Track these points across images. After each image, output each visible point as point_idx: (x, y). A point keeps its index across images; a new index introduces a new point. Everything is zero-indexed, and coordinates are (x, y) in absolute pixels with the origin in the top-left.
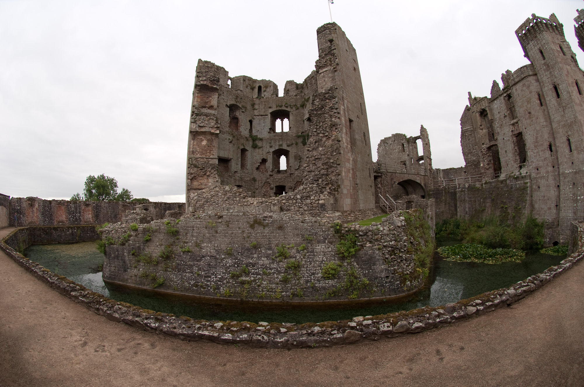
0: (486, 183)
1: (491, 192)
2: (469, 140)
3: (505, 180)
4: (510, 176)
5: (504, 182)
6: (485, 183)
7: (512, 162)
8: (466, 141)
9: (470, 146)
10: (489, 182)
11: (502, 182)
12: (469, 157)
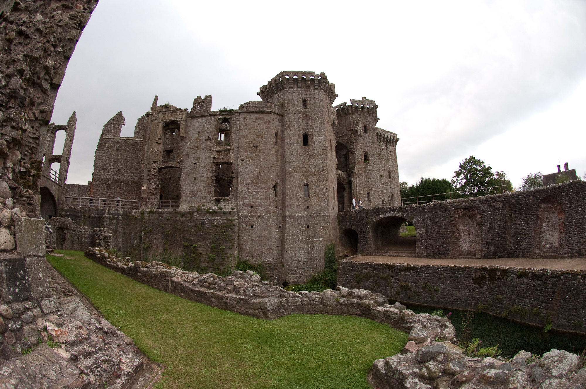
0: (151, 212)
1: (163, 225)
2: (107, 152)
3: (191, 214)
4: (199, 210)
5: (188, 215)
6: (149, 213)
7: (204, 193)
8: (104, 153)
9: (106, 160)
10: (156, 212)
11: (183, 214)
12: (101, 174)
